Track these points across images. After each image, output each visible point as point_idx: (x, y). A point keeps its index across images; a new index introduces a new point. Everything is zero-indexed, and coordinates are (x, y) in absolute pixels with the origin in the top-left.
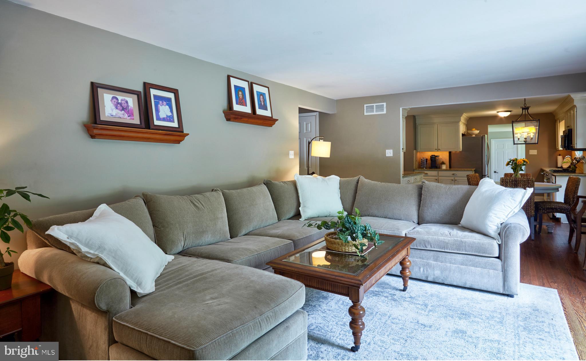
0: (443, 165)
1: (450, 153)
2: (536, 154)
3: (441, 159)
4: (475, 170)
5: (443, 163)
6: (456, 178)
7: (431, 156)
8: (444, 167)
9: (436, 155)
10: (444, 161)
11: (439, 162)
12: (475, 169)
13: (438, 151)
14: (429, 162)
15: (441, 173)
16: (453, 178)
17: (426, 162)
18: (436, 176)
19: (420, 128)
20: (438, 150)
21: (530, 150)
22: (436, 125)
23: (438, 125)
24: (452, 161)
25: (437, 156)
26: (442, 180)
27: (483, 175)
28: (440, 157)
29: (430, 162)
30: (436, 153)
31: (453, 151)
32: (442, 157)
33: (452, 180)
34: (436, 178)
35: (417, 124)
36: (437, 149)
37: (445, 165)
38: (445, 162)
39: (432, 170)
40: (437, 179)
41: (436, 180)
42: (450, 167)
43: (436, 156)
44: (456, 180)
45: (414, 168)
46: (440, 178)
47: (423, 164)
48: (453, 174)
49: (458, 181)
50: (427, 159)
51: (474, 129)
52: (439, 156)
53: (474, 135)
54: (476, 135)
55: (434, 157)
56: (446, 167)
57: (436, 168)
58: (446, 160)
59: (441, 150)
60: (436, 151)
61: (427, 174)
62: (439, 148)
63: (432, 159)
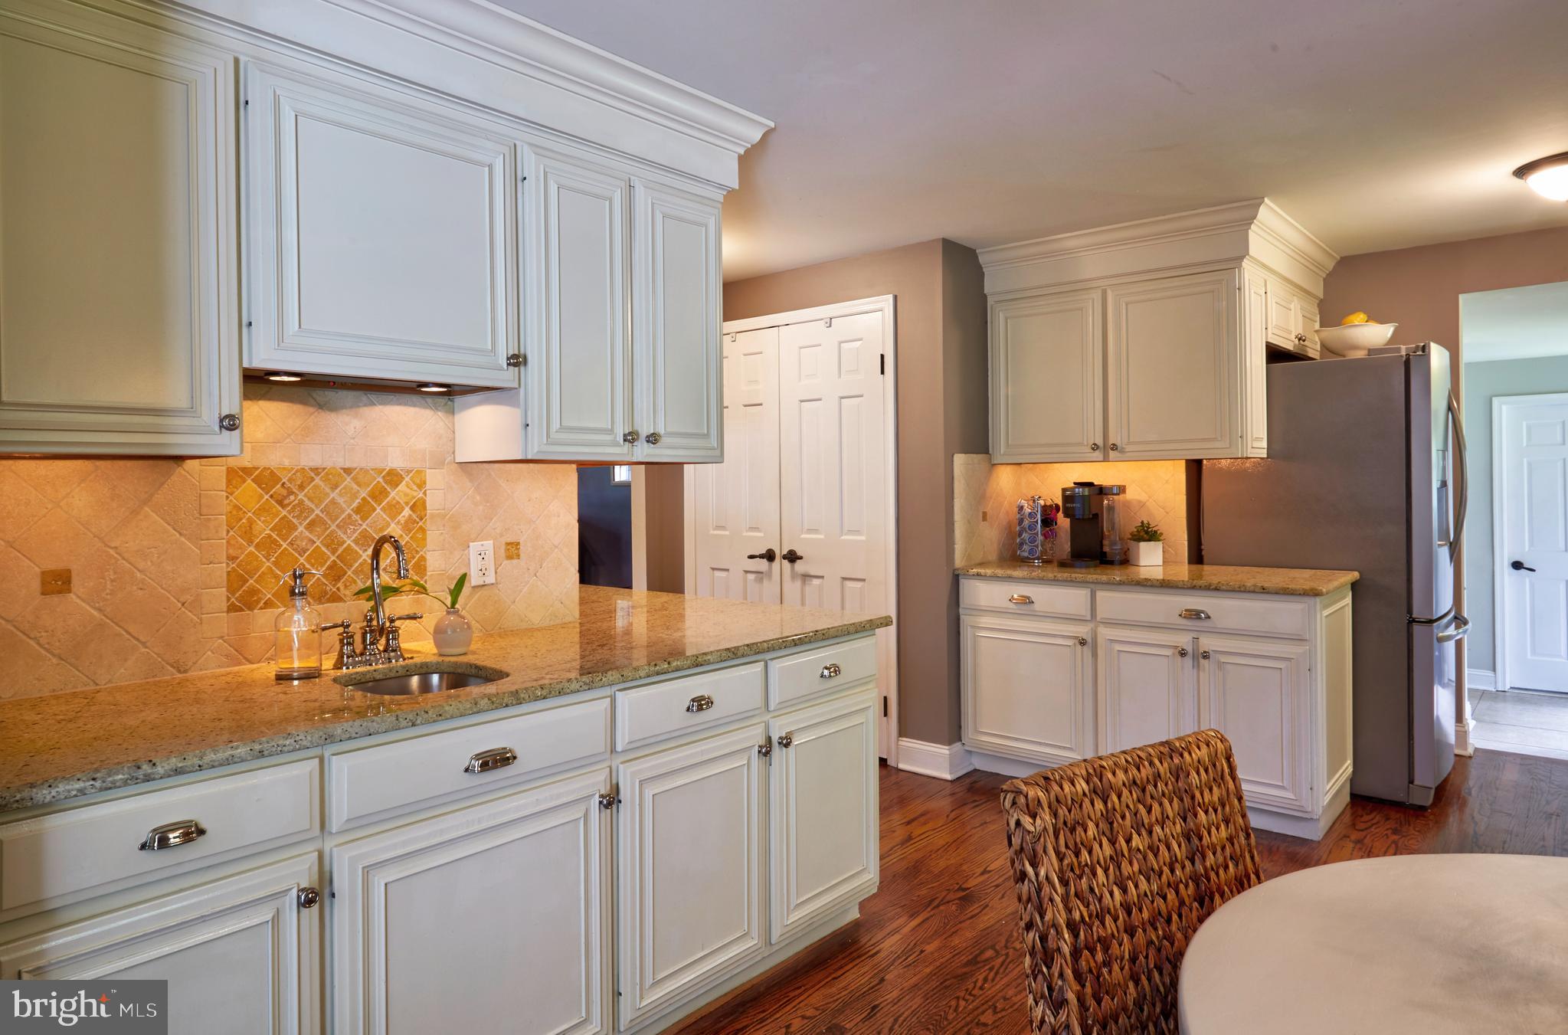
0: (1143, 545)
1: (1195, 468)
3: (1133, 506)
4: (1354, 586)
5: (1148, 534)
6: (1208, 643)
7: (1064, 490)
8: (1150, 559)
9: (1097, 483)
10: (1156, 519)
12: (1356, 575)
13: (1106, 459)
14: (1062, 524)
15: (1114, 602)
16: (1184, 640)
17: (1047, 522)
18: (1078, 620)
19: (1006, 319)
20: (1107, 450)
22: (1097, 295)
23: (1104, 293)
25: (1111, 488)
26: (1118, 647)
27: (1412, 621)
28: (1131, 494)
29: (1069, 526)
30: (1101, 474)
31: (1215, 455)
32: (1143, 497)
33: (1183, 654)
34: (1083, 631)
35: (990, 301)
36: (1100, 443)
37: (1160, 544)
38: (1162, 528)
39: (1056, 581)
40: (1089, 640)
41: (1083, 643)
42: (1197, 556)
43: (1102, 491)
44: (1206, 656)
45: (959, 561)
46: (1104, 633)
47: (1025, 535)
48: (1191, 614)
49: (1221, 665)
50: (1045, 510)
51: (1359, 318)
52: (1120, 489)
53: (1360, 354)
54: (1371, 351)
55: (1083, 496)
56: (1164, 562)
57: (1096, 566)
58: (1167, 513)
59: (1122, 451)
60: (1098, 455)
61: (1029, 602)
62: (1111, 441)
63: (1074, 505)
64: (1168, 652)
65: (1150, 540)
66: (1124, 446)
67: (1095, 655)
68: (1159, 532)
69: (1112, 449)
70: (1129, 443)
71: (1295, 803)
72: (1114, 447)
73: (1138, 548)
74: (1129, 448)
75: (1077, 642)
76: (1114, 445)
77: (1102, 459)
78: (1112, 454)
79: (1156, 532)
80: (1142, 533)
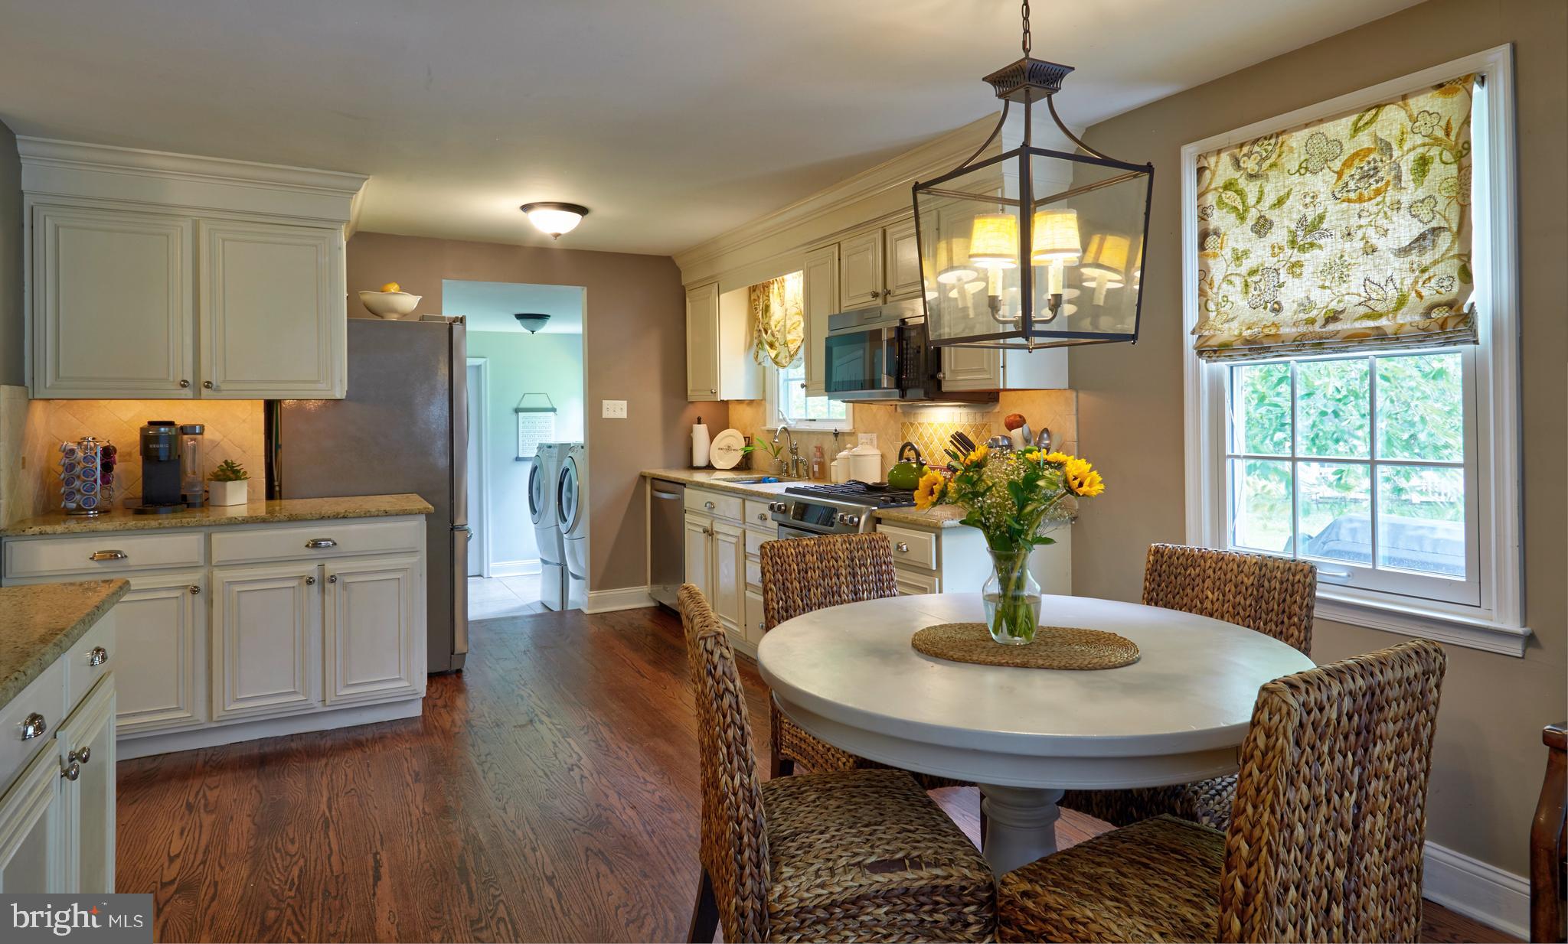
0: (229, 484)
1: (271, 407)
2: (624, 415)
3: (215, 445)
5: (230, 472)
6: (332, 568)
7: (140, 430)
8: (238, 498)
9: (180, 421)
10: (236, 457)
11: (199, 462)
12: (418, 496)
13: (197, 396)
14: (130, 469)
15: (225, 543)
16: (311, 569)
17: (107, 466)
18: (192, 567)
19: (53, 228)
20: (199, 387)
21: (605, 402)
22: (187, 225)
23: (196, 224)
24: (285, 456)
25: (194, 427)
26: (238, 588)
27: (453, 529)
28: (210, 434)
29: (139, 471)
30: (181, 412)
31: (288, 395)
32: (221, 437)
33: (309, 582)
34: (192, 578)
36: (190, 380)
37: (245, 483)
38: (244, 468)
39: (161, 529)
40: (202, 586)
41: (194, 591)
42: (272, 492)
43: (184, 430)
44: (332, 580)
46: (220, 574)
47: (77, 484)
48: (316, 544)
49: (347, 586)
50: (108, 453)
51: (395, 286)
52: (202, 427)
53: (394, 317)
54: (405, 315)
55: (170, 436)
56: (249, 500)
57: (183, 511)
58: (244, 452)
59: (218, 389)
60: (187, 392)
61: (122, 557)
62: (205, 378)
63: (158, 446)
64: (294, 583)
65: (236, 480)
66: (219, 384)
67: (210, 603)
68: (242, 471)
69: (207, 387)
70: (225, 381)
71: (409, 689)
72: (208, 385)
73: (225, 489)
74: (223, 387)
75: (188, 591)
76: (208, 382)
77: (191, 397)
78: (205, 392)
79: (239, 471)
80: (229, 473)
